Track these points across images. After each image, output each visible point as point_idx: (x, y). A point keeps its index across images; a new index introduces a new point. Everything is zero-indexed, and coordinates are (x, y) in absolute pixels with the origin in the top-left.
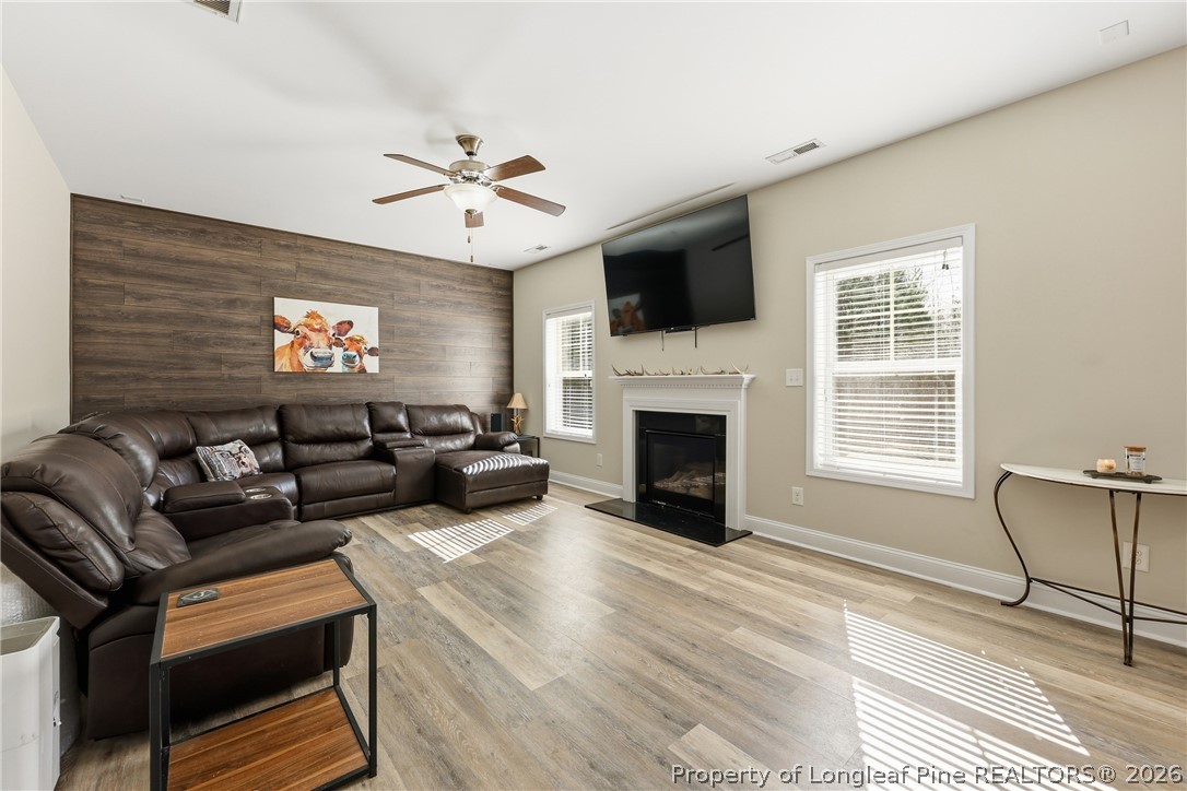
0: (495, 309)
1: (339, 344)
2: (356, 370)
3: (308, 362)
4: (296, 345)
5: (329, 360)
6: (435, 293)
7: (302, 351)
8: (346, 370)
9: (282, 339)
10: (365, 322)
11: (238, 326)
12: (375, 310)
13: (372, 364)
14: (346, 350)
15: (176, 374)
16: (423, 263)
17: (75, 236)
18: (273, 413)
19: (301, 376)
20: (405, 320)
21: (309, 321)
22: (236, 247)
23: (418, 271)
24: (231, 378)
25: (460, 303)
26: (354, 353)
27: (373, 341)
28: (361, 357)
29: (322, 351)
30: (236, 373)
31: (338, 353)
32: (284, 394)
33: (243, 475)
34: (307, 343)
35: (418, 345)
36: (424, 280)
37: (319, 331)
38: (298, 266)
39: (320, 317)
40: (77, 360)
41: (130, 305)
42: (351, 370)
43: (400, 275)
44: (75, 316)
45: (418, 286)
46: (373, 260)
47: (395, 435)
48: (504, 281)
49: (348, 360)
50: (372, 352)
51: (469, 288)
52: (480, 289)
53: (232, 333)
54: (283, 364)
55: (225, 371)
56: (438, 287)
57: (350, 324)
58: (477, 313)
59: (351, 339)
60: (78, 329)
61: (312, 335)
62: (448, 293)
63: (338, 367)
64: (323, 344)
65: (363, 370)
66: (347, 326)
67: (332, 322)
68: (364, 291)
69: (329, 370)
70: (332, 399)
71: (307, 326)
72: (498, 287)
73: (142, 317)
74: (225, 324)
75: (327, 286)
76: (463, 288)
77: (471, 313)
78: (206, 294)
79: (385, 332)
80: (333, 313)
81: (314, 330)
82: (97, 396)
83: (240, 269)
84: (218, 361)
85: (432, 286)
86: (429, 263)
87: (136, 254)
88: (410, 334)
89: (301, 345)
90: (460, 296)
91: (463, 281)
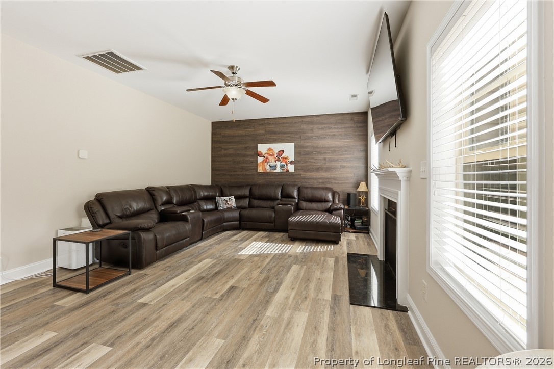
0: (355, 135)
1: (279, 160)
2: (285, 171)
3: (268, 168)
4: (264, 162)
5: (275, 167)
6: (321, 132)
7: (266, 163)
8: (281, 171)
9: (260, 160)
10: (289, 150)
11: (248, 156)
12: (293, 144)
13: (291, 168)
14: (281, 162)
15: (232, 173)
16: (315, 119)
17: (213, 134)
18: (249, 188)
19: (266, 174)
20: (306, 147)
21: (269, 152)
22: (247, 128)
23: (312, 123)
24: (246, 174)
25: (334, 135)
26: (284, 164)
27: (292, 158)
28: (287, 165)
29: (272, 164)
30: (248, 173)
31: (278, 164)
32: (261, 181)
33: (229, 208)
34: (268, 161)
35: (313, 158)
36: (315, 127)
37: (272, 155)
38: (266, 131)
39: (272, 150)
40: (213, 169)
41: (223, 152)
42: (283, 171)
43: (304, 127)
44: (212, 157)
45: (312, 130)
46: (292, 122)
47: (290, 199)
48: (361, 118)
49: (282, 166)
50: (291, 163)
51: (340, 126)
52: (347, 126)
53: (247, 159)
54: (260, 169)
55: (244, 172)
56: (322, 129)
57: (283, 151)
58: (345, 139)
59: (283, 158)
60: (213, 161)
61: (269, 157)
62: (328, 131)
63: (278, 170)
64: (273, 160)
65: (288, 171)
66: (282, 152)
67: (276, 151)
68: (289, 137)
69: (275, 171)
70: (276, 183)
71: (268, 154)
72: (358, 122)
73: (226, 156)
74: (245, 156)
75: (275, 137)
76: (336, 127)
77: (341, 139)
78: (240, 146)
79: (297, 154)
80: (276, 147)
81: (270, 155)
82: (217, 180)
83: (249, 136)
84: (242, 169)
85: (319, 129)
86: (318, 118)
87: (224, 136)
88: (308, 153)
89: (266, 161)
90: (334, 131)
91: (336, 123)
